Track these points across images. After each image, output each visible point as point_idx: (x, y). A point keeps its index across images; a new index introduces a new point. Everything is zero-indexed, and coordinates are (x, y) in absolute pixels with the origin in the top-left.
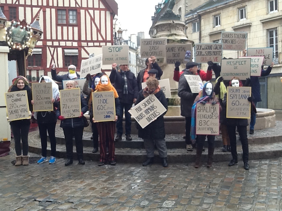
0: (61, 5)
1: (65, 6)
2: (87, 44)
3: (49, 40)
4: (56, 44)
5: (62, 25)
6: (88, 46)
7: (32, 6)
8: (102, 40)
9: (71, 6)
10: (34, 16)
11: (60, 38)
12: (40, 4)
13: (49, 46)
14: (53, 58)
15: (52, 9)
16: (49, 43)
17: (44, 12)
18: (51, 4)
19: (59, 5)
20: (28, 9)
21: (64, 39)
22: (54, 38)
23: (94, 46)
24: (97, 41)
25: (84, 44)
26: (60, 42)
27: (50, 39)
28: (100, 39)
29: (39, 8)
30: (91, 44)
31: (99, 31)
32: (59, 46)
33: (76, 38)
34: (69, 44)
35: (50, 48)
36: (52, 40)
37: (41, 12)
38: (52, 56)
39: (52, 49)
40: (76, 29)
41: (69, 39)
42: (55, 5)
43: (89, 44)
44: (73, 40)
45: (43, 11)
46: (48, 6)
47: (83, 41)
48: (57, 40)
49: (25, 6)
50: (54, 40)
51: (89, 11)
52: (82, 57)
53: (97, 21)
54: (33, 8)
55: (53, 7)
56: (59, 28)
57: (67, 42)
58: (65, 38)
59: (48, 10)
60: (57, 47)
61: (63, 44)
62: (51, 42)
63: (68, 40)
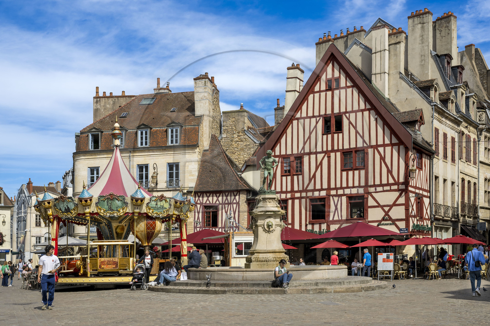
0: (346, 146)
1: (351, 147)
2: (376, 189)
3: (333, 189)
4: (340, 192)
5: (347, 170)
6: (376, 192)
7: (316, 153)
8: (393, 182)
9: (358, 146)
10: (318, 164)
11: (344, 185)
12: (325, 149)
13: (333, 196)
14: (336, 209)
15: (337, 153)
16: (333, 192)
17: (329, 157)
18: (336, 148)
19: (345, 148)
20: (313, 157)
21: (349, 186)
22: (338, 185)
23: (384, 191)
24: (388, 184)
25: (372, 190)
26: (345, 190)
27: (334, 187)
28: (391, 181)
29: (324, 154)
30: (380, 189)
31: (390, 172)
32: (344, 195)
33: (363, 184)
34: (354, 191)
35: (334, 197)
36: (336, 189)
37: (326, 158)
38: (336, 206)
39: (336, 199)
40: (363, 172)
41: (355, 185)
42: (341, 148)
43: (377, 188)
44: (360, 186)
45: (327, 157)
46: (333, 150)
47: (371, 186)
48: (341, 188)
49: (310, 154)
50: (339, 188)
51: (379, 148)
52: (369, 205)
53: (388, 160)
54: (318, 155)
55: (338, 150)
56: (344, 173)
57: (352, 189)
58: (350, 184)
59: (332, 155)
60: (341, 196)
61: (347, 191)
62: (335, 191)
63: (354, 187)
